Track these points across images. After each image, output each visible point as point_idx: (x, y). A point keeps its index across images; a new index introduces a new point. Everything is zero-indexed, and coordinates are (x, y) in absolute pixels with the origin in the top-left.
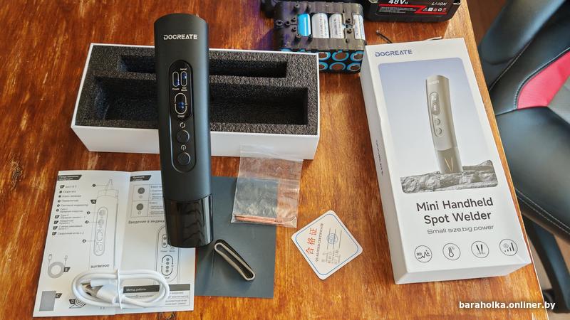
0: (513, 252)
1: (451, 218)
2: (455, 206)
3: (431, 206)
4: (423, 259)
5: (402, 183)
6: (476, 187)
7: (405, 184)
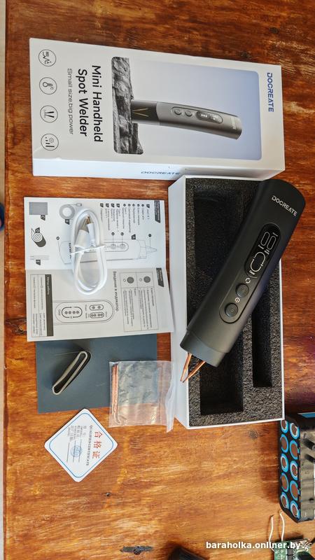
0: (45, 145)
1: (83, 96)
2: (96, 104)
3: (98, 80)
4: (42, 56)
5: (123, 59)
6: (114, 130)
7: (121, 61)
